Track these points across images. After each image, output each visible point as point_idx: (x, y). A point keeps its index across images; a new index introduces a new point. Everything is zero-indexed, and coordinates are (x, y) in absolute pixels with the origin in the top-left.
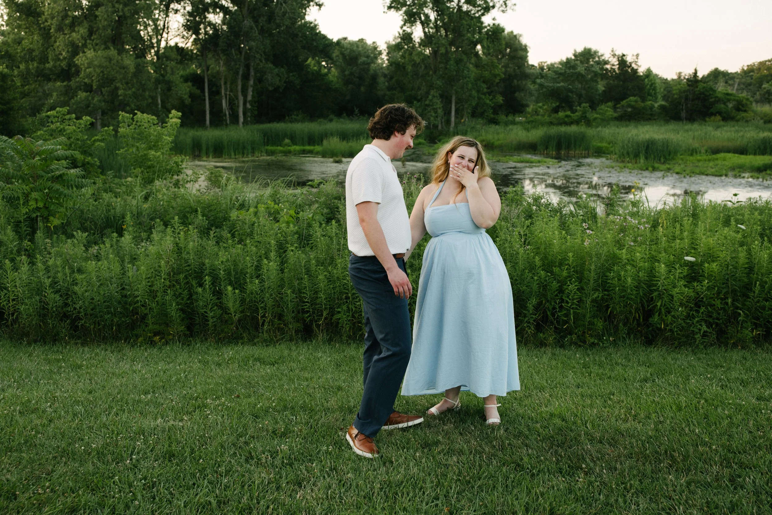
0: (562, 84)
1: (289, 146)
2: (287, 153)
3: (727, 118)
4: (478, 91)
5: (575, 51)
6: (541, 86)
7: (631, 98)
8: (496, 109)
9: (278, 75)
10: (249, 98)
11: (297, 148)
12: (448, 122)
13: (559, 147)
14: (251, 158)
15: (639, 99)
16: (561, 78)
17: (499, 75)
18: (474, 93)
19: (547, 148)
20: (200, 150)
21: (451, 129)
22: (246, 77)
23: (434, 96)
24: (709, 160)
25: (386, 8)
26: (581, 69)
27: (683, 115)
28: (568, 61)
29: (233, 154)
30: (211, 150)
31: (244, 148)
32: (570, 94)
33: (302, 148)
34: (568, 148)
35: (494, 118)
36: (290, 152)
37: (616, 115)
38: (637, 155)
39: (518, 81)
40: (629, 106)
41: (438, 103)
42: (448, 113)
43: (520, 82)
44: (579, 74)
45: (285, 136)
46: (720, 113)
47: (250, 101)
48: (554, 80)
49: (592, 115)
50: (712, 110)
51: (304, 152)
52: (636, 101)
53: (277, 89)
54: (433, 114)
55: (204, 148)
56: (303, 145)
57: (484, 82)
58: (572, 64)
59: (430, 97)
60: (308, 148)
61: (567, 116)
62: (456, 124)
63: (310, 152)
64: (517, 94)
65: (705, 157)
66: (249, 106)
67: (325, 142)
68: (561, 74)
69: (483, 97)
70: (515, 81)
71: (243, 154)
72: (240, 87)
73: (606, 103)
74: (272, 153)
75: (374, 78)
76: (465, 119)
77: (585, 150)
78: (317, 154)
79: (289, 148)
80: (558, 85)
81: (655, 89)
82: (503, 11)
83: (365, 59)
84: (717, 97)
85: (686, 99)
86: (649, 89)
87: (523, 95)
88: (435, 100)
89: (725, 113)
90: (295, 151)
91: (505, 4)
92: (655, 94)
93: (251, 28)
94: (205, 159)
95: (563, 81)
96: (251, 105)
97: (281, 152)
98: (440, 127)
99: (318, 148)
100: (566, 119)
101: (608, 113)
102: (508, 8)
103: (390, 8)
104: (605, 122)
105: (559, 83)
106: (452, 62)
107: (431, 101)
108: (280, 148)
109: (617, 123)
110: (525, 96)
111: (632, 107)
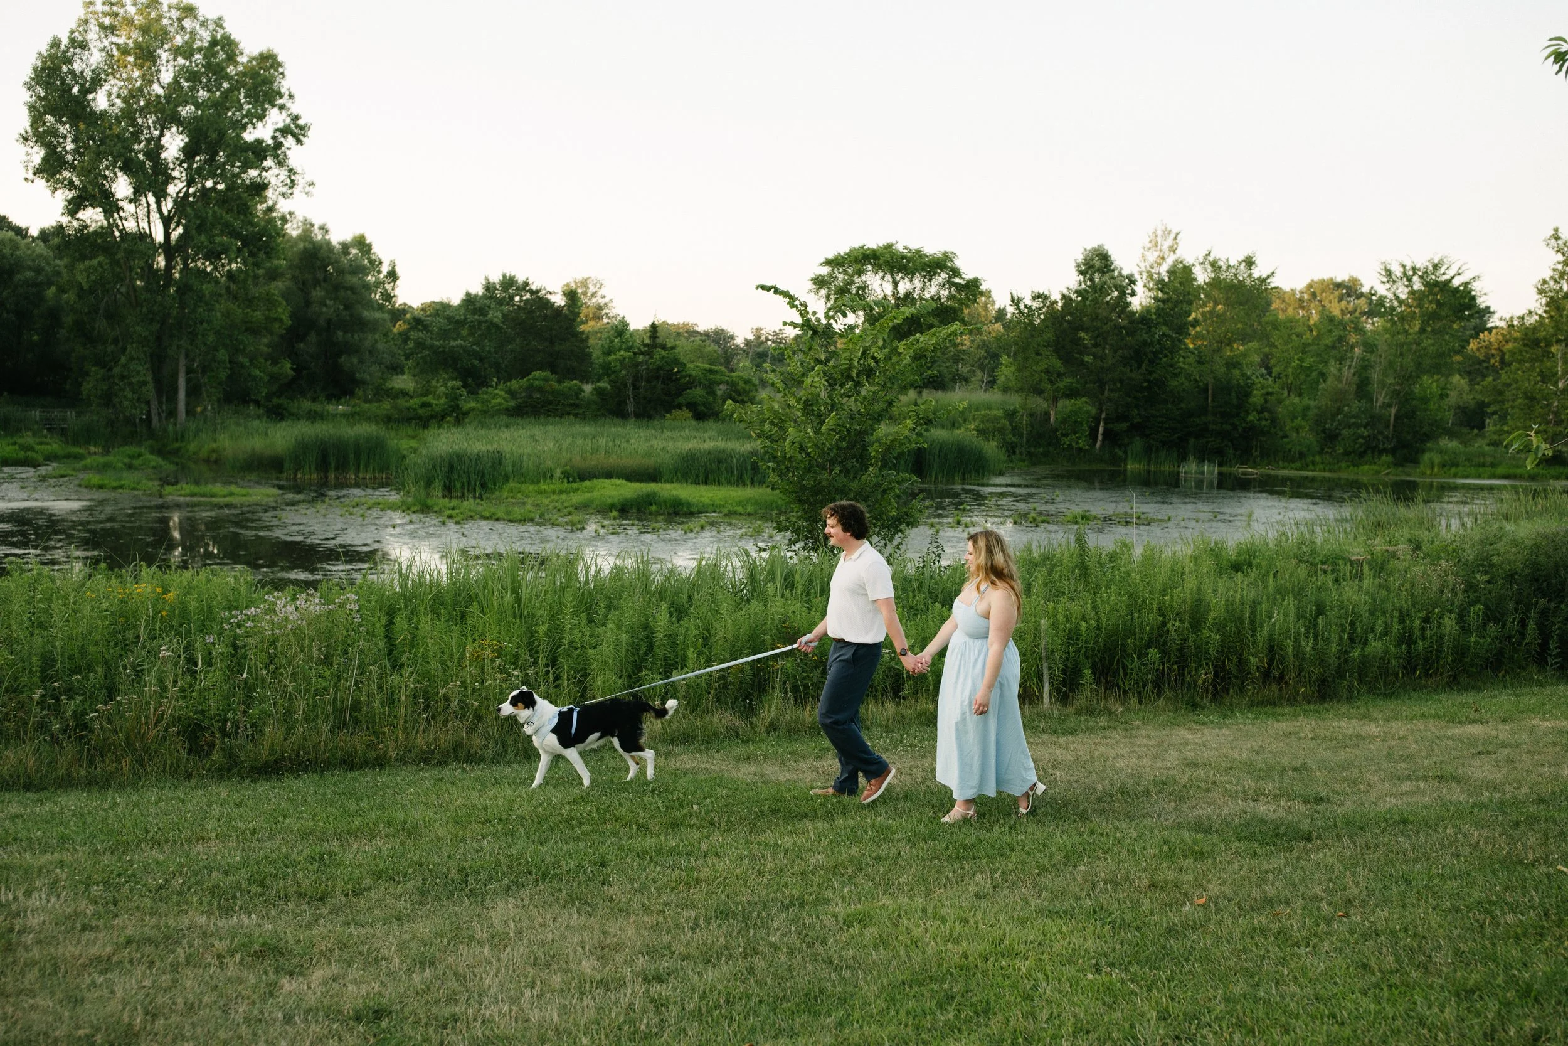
0: (459, 342)
3: (703, 413)
5: (487, 279)
7: (537, 374)
15: (552, 376)
23: (132, 359)
24: (561, 492)
25: (31, 172)
26: (495, 315)
27: (630, 407)
28: (469, 299)
32: (476, 362)
35: (281, 408)
37: (512, 403)
39: (345, 332)
40: (530, 387)
41: (142, 372)
42: (167, 391)
44: (492, 324)
46: (692, 406)
48: (444, 335)
49: (466, 404)
50: (681, 400)
52: (546, 380)
54: (130, 395)
58: (478, 305)
62: (188, 415)
64: (343, 359)
65: (557, 486)
68: (457, 322)
75: (54, 315)
76: (207, 407)
80: (453, 343)
83: (30, 274)
84: (690, 376)
85: (636, 378)
87: (355, 360)
88: (133, 366)
89: (704, 405)
91: (291, 182)
95: (461, 336)
100: (421, 411)
101: (493, 401)
102: (297, 189)
103: (38, 171)
105: (454, 339)
107: (124, 366)
109: (504, 419)
110: (361, 362)
111: (539, 389)
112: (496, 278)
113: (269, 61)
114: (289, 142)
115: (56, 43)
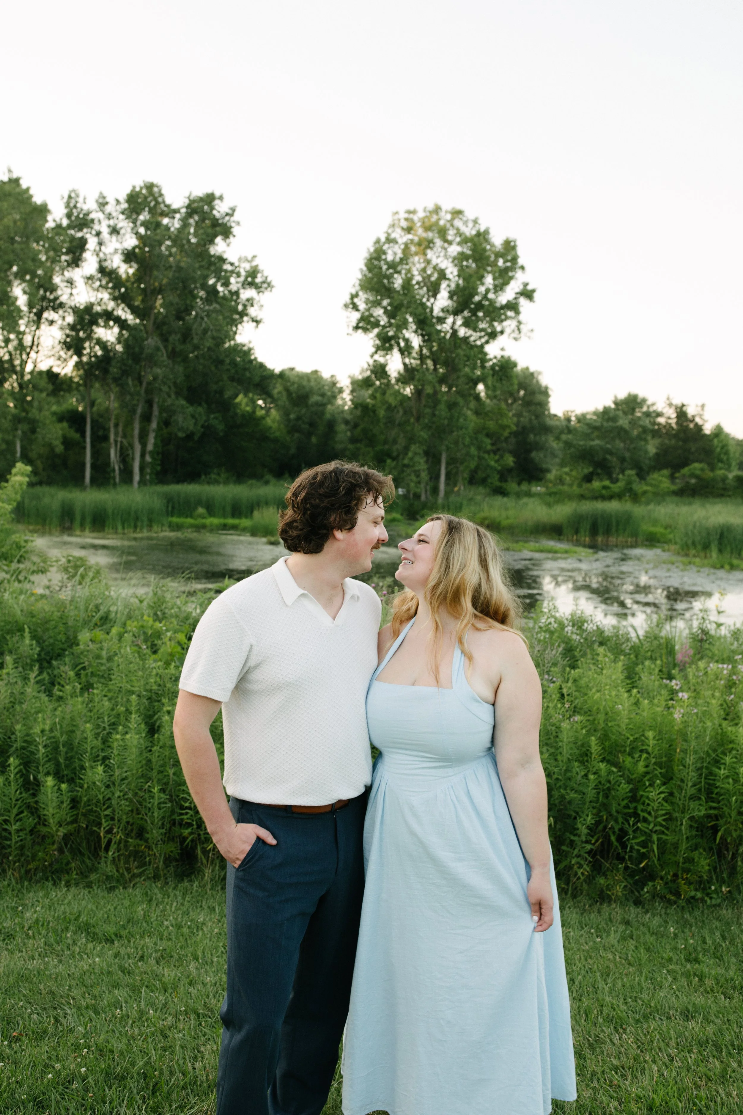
0: (597, 442)
1: (204, 518)
2: (199, 528)
4: (479, 448)
5: (616, 397)
6: (568, 444)
7: (696, 465)
8: (504, 475)
9: (193, 416)
10: (150, 447)
11: (216, 521)
12: (435, 490)
13: (594, 531)
14: (145, 534)
15: (706, 467)
16: (596, 433)
17: (508, 427)
18: (473, 450)
19: (577, 532)
20: (72, 521)
21: (440, 501)
22: (147, 418)
23: (416, 454)
25: (351, 328)
26: (623, 422)
28: (606, 411)
29: (120, 527)
30: (89, 519)
31: (137, 519)
32: (608, 457)
33: (222, 521)
34: (608, 532)
35: (501, 487)
36: (204, 527)
37: (674, 488)
38: (706, 547)
39: (535, 435)
40: (693, 475)
41: (422, 464)
42: (435, 477)
43: (538, 437)
44: (621, 429)
45: (199, 502)
47: (151, 452)
48: (587, 436)
49: (639, 487)
51: (225, 527)
52: (702, 470)
53: (189, 437)
54: (414, 478)
55: (78, 517)
56: (224, 516)
57: (488, 435)
58: (612, 415)
59: (410, 454)
60: (231, 521)
61: (605, 487)
62: (447, 494)
63: (234, 527)
64: (533, 454)
66: (148, 459)
67: (256, 513)
68: (595, 428)
69: (486, 456)
70: (532, 436)
71: (135, 527)
72: (136, 432)
73: (660, 470)
74: (178, 527)
75: (331, 425)
76: (460, 487)
77: (632, 536)
78: (244, 530)
79: (204, 521)
80: (592, 443)
81: (727, 453)
82: (516, 339)
83: (319, 398)
86: (720, 454)
87: (542, 455)
88: (417, 459)
90: (211, 525)
91: (519, 329)
92: (728, 459)
93: (158, 349)
94: (78, 532)
95: (598, 437)
96: (152, 457)
97: (192, 526)
98: (423, 498)
99: (245, 522)
100: (604, 492)
101: (663, 485)
102: (522, 334)
103: (357, 328)
104: (660, 497)
105: (593, 440)
106: (442, 406)
107: (411, 459)
108: (190, 521)
109: (675, 499)
110: (545, 456)
111: (697, 477)
112: (622, 395)
113: (509, 247)
114: (523, 301)
115: (378, 241)
